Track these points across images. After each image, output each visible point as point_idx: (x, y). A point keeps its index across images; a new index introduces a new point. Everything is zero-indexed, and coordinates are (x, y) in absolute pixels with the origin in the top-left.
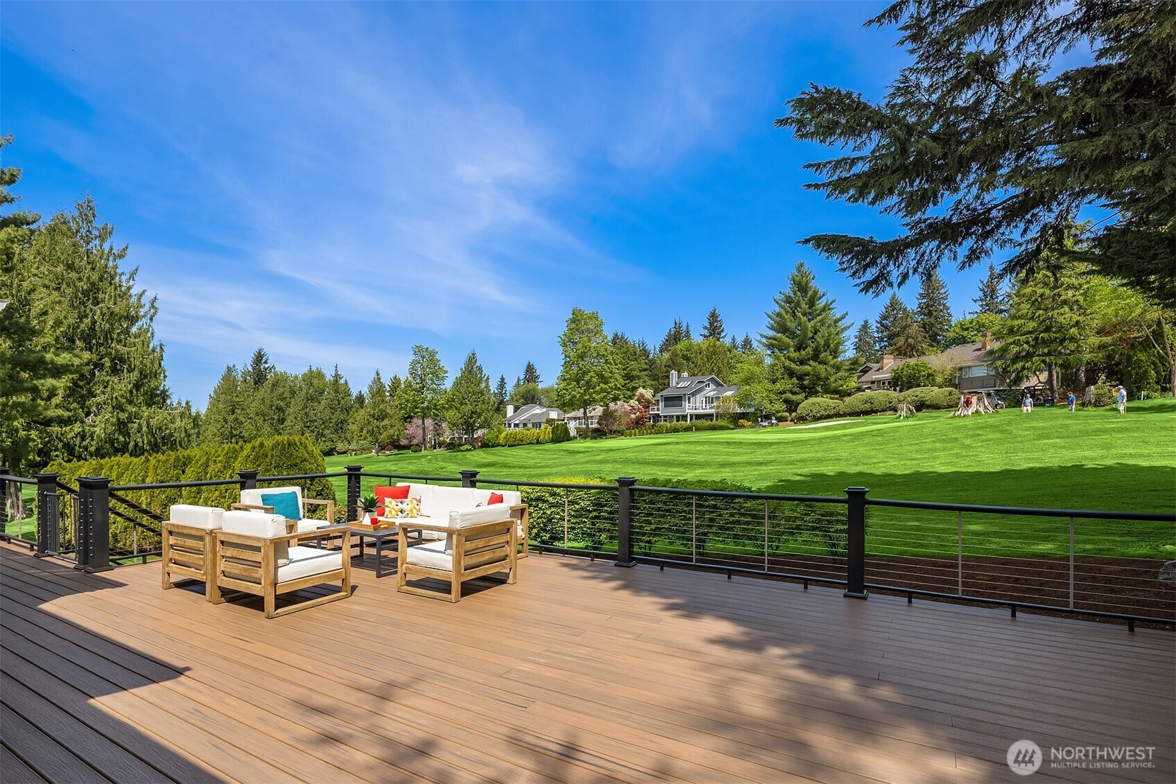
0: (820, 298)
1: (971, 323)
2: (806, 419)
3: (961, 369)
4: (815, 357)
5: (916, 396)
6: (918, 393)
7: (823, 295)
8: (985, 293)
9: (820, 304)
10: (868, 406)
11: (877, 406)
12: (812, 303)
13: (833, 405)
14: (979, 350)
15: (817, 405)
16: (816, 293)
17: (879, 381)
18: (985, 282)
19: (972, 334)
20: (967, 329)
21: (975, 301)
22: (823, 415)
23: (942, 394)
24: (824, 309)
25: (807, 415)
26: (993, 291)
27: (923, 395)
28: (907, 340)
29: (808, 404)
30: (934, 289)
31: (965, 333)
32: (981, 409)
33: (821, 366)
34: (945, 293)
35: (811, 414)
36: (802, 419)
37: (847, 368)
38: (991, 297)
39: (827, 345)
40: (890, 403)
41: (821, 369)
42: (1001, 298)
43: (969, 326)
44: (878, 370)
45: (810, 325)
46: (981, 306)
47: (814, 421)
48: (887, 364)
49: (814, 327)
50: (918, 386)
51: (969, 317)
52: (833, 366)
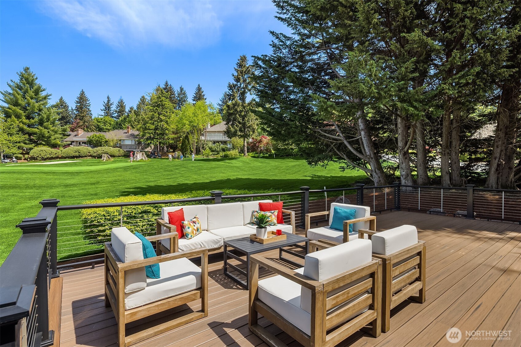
0: (42, 91)
1: (101, 120)
2: (37, 159)
3: (120, 140)
4: (41, 123)
5: (103, 151)
6: (104, 149)
7: (44, 90)
8: (105, 107)
9: (43, 94)
10: (77, 154)
11: (82, 154)
12: (37, 92)
13: (55, 152)
14: (126, 133)
15: (44, 152)
16: (39, 87)
17: (77, 142)
18: (106, 103)
19: (102, 124)
20: (100, 122)
21: (102, 110)
22: (48, 157)
23: (116, 150)
24: (45, 98)
25: (38, 157)
26: (109, 108)
27: (106, 150)
28: (84, 123)
29: (36, 150)
30: (84, 100)
31: (99, 124)
32: (143, 158)
33: (46, 130)
34: (89, 103)
35: (40, 156)
36: (33, 159)
37: (60, 132)
38: (108, 110)
39: (48, 119)
40: (89, 153)
41: (45, 131)
42: (112, 111)
43: (100, 121)
44: (76, 136)
45: (37, 105)
46: (105, 113)
47: (43, 160)
48: (80, 134)
49: (39, 106)
50: (101, 146)
51: (100, 117)
52: (53, 131)
